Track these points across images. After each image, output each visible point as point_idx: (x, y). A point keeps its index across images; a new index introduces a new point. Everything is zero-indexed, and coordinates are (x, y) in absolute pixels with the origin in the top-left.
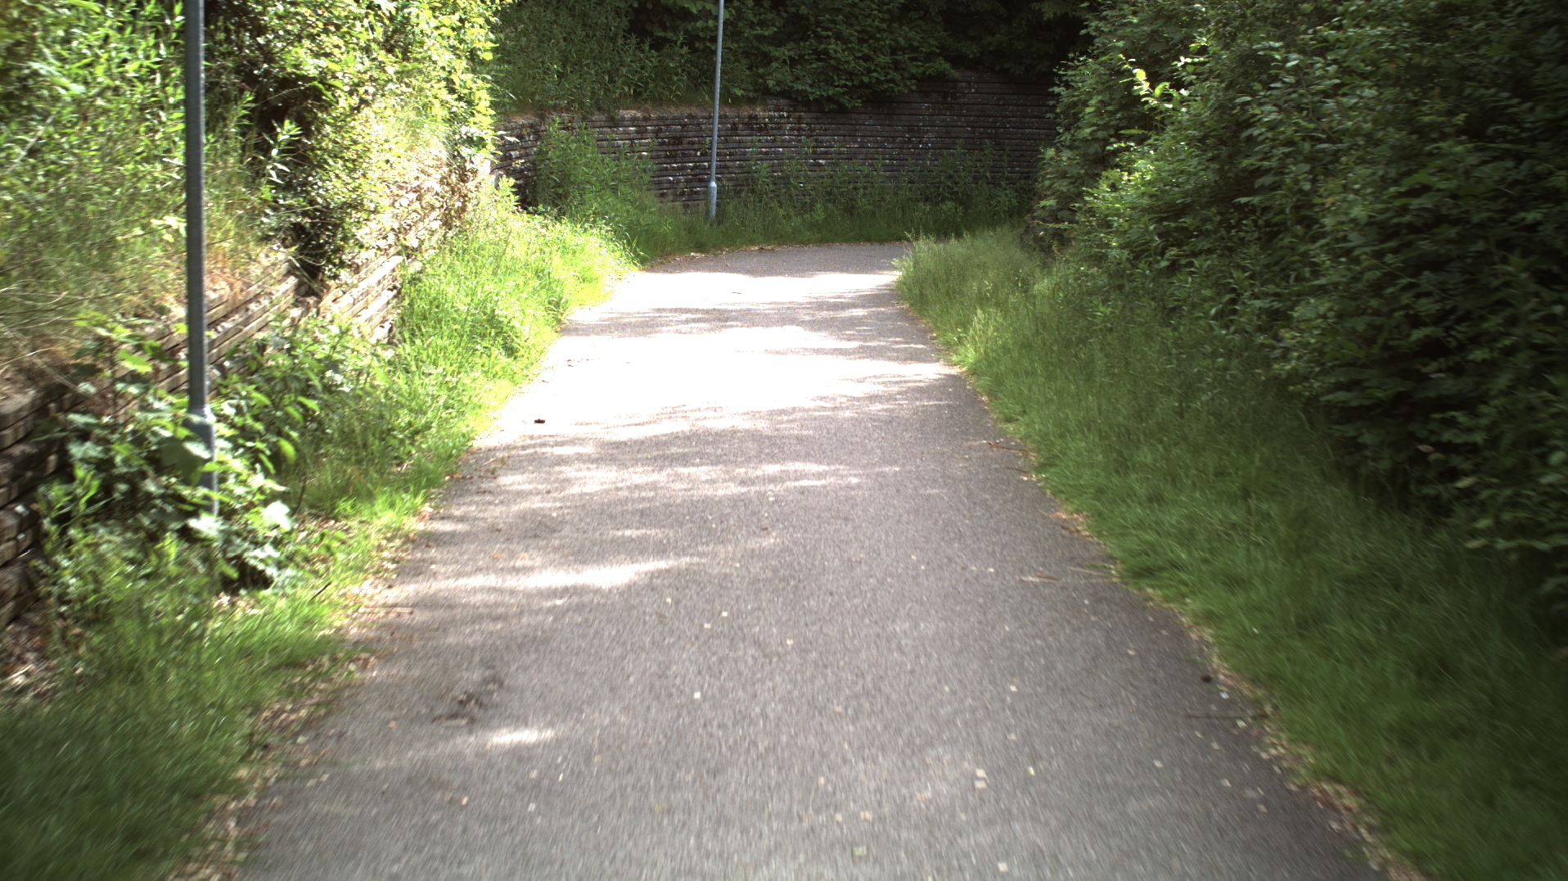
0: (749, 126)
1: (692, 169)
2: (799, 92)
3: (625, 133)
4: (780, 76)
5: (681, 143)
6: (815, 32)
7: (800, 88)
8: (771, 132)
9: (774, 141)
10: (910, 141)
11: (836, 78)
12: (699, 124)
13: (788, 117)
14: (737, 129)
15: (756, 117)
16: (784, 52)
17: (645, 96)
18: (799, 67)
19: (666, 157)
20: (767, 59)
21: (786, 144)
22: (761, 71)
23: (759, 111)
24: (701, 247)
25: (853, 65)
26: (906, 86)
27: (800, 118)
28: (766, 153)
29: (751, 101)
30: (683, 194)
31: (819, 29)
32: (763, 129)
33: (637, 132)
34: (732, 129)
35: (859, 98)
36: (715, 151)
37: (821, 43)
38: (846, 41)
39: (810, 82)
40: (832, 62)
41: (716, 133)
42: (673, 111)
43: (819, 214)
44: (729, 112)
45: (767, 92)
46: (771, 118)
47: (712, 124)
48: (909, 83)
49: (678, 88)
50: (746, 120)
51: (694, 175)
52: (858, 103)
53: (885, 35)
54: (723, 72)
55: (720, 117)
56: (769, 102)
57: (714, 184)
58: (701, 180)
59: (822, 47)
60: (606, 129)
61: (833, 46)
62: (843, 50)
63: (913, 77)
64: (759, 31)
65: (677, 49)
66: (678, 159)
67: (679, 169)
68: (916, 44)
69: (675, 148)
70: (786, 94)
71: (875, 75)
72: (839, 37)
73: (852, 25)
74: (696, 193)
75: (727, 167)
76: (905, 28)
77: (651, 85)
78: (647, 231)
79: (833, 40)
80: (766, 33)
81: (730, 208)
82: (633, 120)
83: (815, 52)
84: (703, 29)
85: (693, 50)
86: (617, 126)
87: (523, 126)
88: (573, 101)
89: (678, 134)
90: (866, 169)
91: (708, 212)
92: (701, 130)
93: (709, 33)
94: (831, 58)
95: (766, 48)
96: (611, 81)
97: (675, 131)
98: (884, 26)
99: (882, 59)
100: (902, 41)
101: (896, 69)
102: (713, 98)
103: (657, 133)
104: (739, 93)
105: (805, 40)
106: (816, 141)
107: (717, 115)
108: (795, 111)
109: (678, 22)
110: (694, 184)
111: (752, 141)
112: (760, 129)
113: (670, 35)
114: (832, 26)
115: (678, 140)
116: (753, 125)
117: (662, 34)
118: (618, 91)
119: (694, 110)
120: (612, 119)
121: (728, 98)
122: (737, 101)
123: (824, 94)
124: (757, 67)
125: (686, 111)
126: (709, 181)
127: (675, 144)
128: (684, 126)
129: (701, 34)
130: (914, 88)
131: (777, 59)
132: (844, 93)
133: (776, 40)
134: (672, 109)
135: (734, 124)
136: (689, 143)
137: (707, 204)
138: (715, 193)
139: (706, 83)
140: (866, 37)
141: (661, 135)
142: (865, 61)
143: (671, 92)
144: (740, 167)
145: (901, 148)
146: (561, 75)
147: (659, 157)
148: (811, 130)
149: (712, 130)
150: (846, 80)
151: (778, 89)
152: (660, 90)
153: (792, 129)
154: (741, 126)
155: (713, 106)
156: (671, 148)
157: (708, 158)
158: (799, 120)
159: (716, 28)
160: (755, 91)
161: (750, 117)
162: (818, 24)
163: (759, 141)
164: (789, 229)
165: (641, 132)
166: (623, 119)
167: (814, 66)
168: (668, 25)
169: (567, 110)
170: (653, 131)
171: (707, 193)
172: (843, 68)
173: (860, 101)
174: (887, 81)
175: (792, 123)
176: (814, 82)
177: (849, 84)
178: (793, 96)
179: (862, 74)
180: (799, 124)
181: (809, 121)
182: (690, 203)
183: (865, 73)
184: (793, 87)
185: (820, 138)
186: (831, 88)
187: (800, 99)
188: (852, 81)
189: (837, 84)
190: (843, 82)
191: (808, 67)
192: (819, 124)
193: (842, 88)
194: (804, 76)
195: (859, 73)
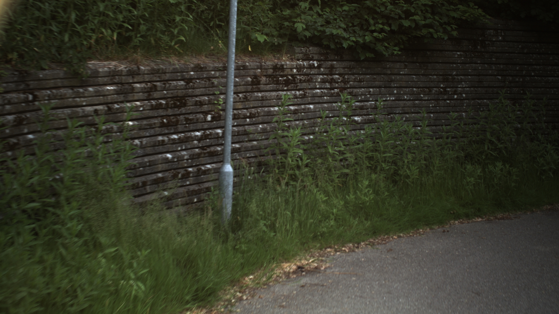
0: (273, 78)
1: (200, 139)
3: (98, 94)
4: (309, 18)
5: (185, 105)
7: (333, 32)
8: (300, 86)
9: (304, 96)
10: (445, 92)
12: (209, 79)
13: (319, 67)
14: (258, 83)
15: (282, 68)
17: (135, 42)
19: (163, 125)
21: (317, 100)
22: (287, 12)
23: (286, 61)
27: (332, 67)
28: (295, 112)
29: (276, 49)
32: (290, 83)
33: (117, 93)
34: (253, 83)
35: (397, 45)
36: (230, 113)
41: (231, 88)
42: (175, 62)
44: (249, 62)
45: (294, 38)
46: (299, 68)
47: (226, 77)
48: (449, 28)
49: (181, 32)
50: (270, 72)
51: (202, 148)
52: (396, 51)
54: (240, 12)
55: (237, 68)
56: (297, 50)
58: (213, 154)
66: (180, 128)
67: (181, 141)
69: (177, 111)
70: (316, 40)
75: (246, 133)
77: (143, 28)
82: (113, 75)
86: (85, 85)
89: (180, 93)
92: (213, 85)
97: (176, 88)
102: (227, 44)
103: (149, 93)
104: (261, 38)
107: (232, 67)
108: (326, 60)
110: (202, 160)
112: (287, 83)
115: (179, 101)
116: (278, 77)
119: (203, 60)
121: (247, 45)
122: (258, 49)
123: (360, 40)
124: (281, 9)
125: (193, 61)
127: (176, 106)
128: (189, 81)
132: (381, 40)
134: (173, 60)
135: (255, 77)
136: (196, 104)
139: (219, 27)
141: (156, 95)
143: (172, 37)
144: (264, 131)
147: (151, 127)
148: (345, 82)
149: (226, 85)
150: (383, 24)
151: (308, 34)
152: (157, 34)
153: (323, 81)
154: (264, 79)
155: (227, 56)
156: (170, 112)
157: (221, 123)
158: (331, 70)
161: (275, 68)
163: (287, 97)
165: (125, 92)
166: (96, 74)
167: (346, 8)
170: (143, 90)
172: (379, 10)
173: (397, 48)
174: (426, 26)
175: (323, 74)
176: (348, 26)
177: (387, 28)
178: (325, 43)
179: (400, 18)
180: (331, 75)
181: (342, 71)
182: (196, 187)
183: (403, 16)
184: (324, 32)
185: (355, 90)
186: (367, 33)
187: (333, 46)
188: (390, 26)
189: (373, 28)
190: (381, 26)
191: (339, 9)
192: (353, 74)
193: (380, 33)
194: (336, 20)
195: (397, 17)
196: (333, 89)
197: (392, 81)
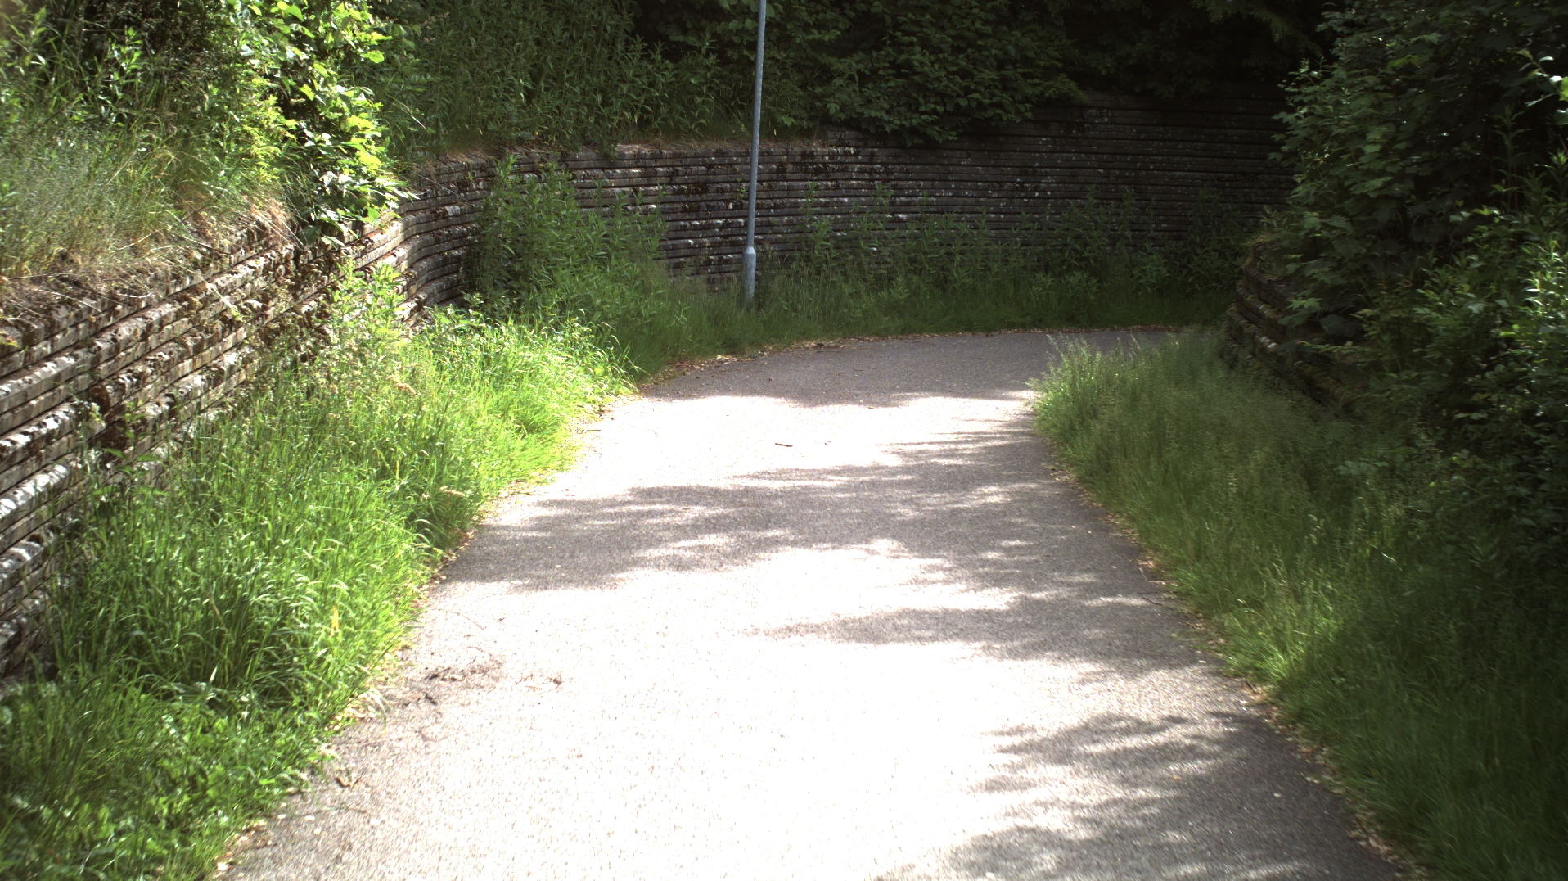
0: (801, 166)
1: (721, 227)
2: (872, 120)
3: (625, 176)
4: (845, 97)
5: (706, 191)
6: (892, 38)
7: (873, 114)
8: (832, 176)
9: (837, 187)
10: (1022, 188)
11: (921, 100)
12: (731, 165)
13: (856, 154)
14: (784, 171)
15: (812, 155)
16: (852, 64)
17: (655, 125)
18: (870, 85)
19: (684, 210)
20: (827, 75)
21: (852, 192)
22: (818, 90)
23: (816, 147)
24: (732, 347)
25: (945, 82)
26: (1018, 112)
27: (872, 155)
28: (826, 205)
29: (805, 134)
30: (708, 263)
31: (898, 34)
32: (821, 172)
33: (642, 176)
34: (778, 171)
35: (953, 129)
36: (754, 202)
37: (901, 52)
38: (936, 50)
39: (886, 106)
40: (917, 78)
41: (755, 176)
42: (696, 147)
43: (900, 291)
44: (773, 147)
45: (827, 121)
46: (832, 156)
47: (750, 163)
48: (1022, 108)
49: (702, 114)
50: (798, 159)
51: (724, 237)
52: (952, 136)
53: (990, 42)
54: (765, 91)
55: (761, 154)
56: (830, 134)
57: (751, 251)
58: (734, 244)
59: (903, 57)
61: (918, 56)
62: (932, 63)
63: (1027, 100)
64: (816, 35)
65: (701, 58)
66: (702, 215)
67: (702, 228)
68: (1031, 54)
69: (698, 197)
70: (852, 123)
71: (976, 96)
72: (925, 44)
73: (943, 29)
74: (727, 262)
75: (770, 225)
76: (1017, 33)
77: (664, 110)
78: (650, 324)
79: (918, 49)
81: (775, 285)
82: (637, 159)
83: (894, 64)
84: (738, 32)
85: (724, 61)
86: (613, 167)
87: (467, 168)
88: (548, 132)
89: (701, 179)
90: (964, 227)
91: (743, 290)
92: (735, 172)
93: (747, 38)
94: (915, 73)
95: (825, 59)
96: (605, 103)
97: (697, 173)
98: (989, 29)
99: (988, 75)
100: (1012, 50)
101: (1005, 89)
102: (751, 129)
103: (671, 177)
104: (788, 121)
105: (879, 50)
106: (895, 187)
107: (757, 151)
108: (866, 146)
109: (703, 23)
110: (724, 249)
111: (806, 188)
112: (817, 172)
113: (691, 40)
114: (916, 29)
115: (701, 187)
116: (807, 165)
117: (680, 38)
118: (616, 119)
119: (724, 145)
120: (606, 157)
121: (771, 127)
122: (785, 133)
123: (907, 123)
124: (812, 86)
125: (714, 146)
126: (745, 245)
127: (697, 192)
128: (710, 166)
129: (735, 39)
130: (1029, 115)
131: (841, 75)
132: (933, 123)
133: (841, 49)
134: (694, 144)
135: (781, 164)
136: (718, 191)
137: (742, 280)
138: (753, 263)
139: (741, 107)
140: (963, 45)
141: (678, 180)
142: (963, 77)
143: (692, 119)
144: (790, 224)
145: (1009, 198)
146: (530, 95)
147: (674, 211)
148: (888, 172)
149: (749, 173)
150: (936, 103)
151: (843, 116)
152: (677, 117)
153: (861, 171)
154: (790, 167)
155: (751, 140)
156: (691, 198)
157: (744, 212)
158: (871, 159)
159: (757, 29)
160: (811, 119)
161: (804, 155)
162: (897, 26)
163: (817, 188)
164: (859, 314)
165: (649, 176)
166: (622, 157)
167: (892, 84)
168: (689, 25)
170: (665, 175)
171: (742, 261)
172: (931, 87)
173: (954, 133)
174: (993, 105)
175: (861, 163)
176: (892, 107)
177: (940, 109)
178: (864, 126)
179: (959, 96)
180: (871, 163)
181: (885, 159)
182: (717, 276)
183: (962, 94)
184: (863, 114)
185: (900, 183)
186: (915, 115)
187: (872, 130)
188: (945, 105)
189: (923, 109)
190: (932, 106)
191: (884, 85)
192: (899, 164)
193: (930, 115)
194: (878, 98)
195: (954, 94)
196: (873, 180)
197: (949, 173)
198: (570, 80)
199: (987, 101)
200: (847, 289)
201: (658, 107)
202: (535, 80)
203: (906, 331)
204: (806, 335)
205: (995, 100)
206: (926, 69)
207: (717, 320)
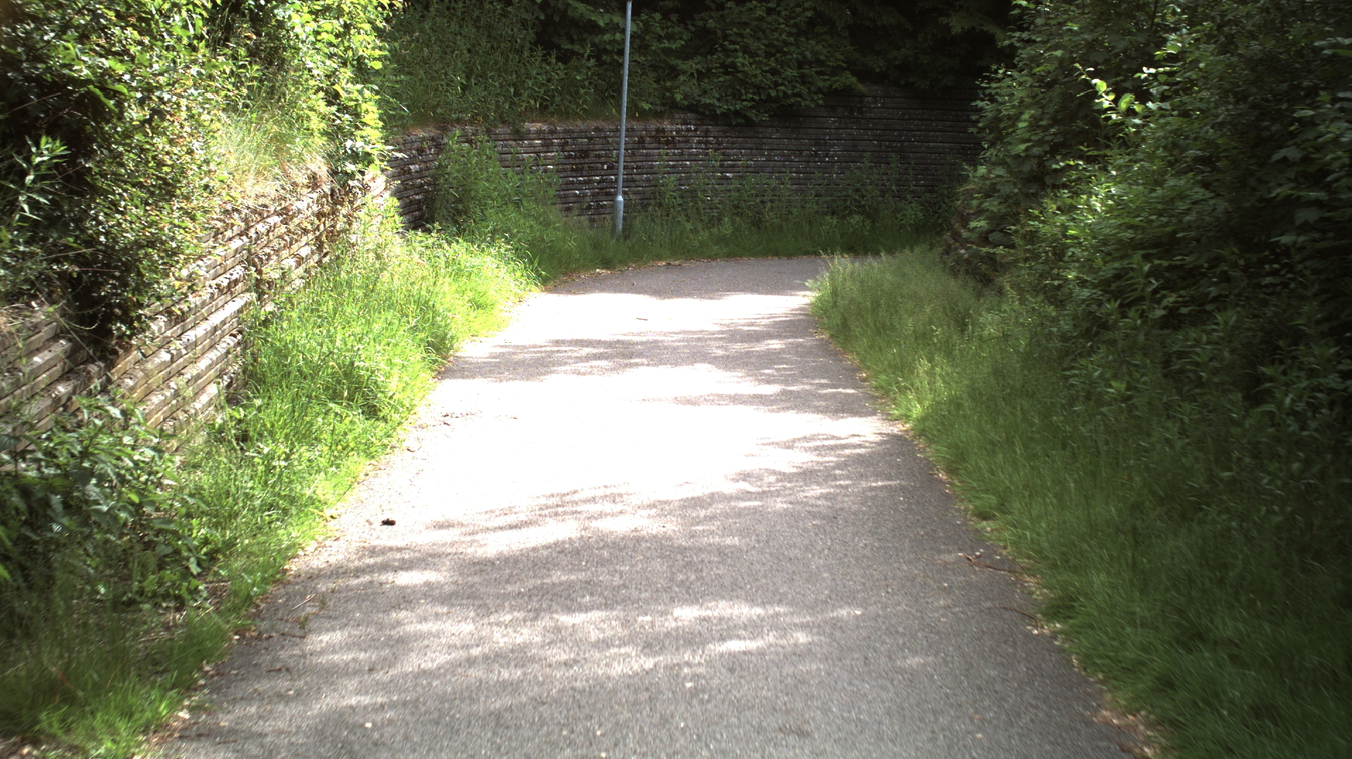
0: (656, 139)
1: (599, 182)
2: (707, 106)
3: (531, 146)
4: (687, 89)
5: (587, 156)
6: (722, 46)
7: (707, 101)
8: (678, 145)
9: (682, 154)
10: (816, 155)
11: (743, 91)
12: (605, 137)
13: (696, 130)
14: (644, 142)
15: (663, 131)
16: (692, 65)
17: (551, 109)
18: (706, 80)
19: (572, 170)
20: (674, 73)
21: (693, 157)
22: (668, 84)
23: (667, 125)
24: (607, 264)
25: (760, 78)
26: (813, 100)
27: (707, 131)
28: (674, 167)
29: (659, 115)
30: (589, 207)
31: (726, 43)
32: (670, 143)
33: (542, 145)
34: (639, 142)
35: (766, 112)
36: (622, 164)
37: (728, 56)
38: (753, 55)
39: (717, 96)
40: (739, 75)
41: (623, 146)
42: (580, 125)
43: (727, 228)
44: (636, 125)
45: (674, 106)
46: (678, 131)
47: (619, 137)
48: (816, 98)
49: (585, 102)
50: (654, 133)
51: (601, 189)
52: (765, 117)
53: (792, 49)
54: (630, 85)
55: (627, 130)
56: (677, 115)
57: (620, 198)
58: (608, 194)
59: (730, 60)
60: (510, 142)
61: (740, 60)
62: (751, 64)
63: (820, 91)
64: (666, 44)
65: (584, 61)
66: (585, 173)
67: (585, 182)
68: (822, 58)
69: (582, 161)
70: (693, 108)
71: (782, 88)
72: (746, 50)
73: (759, 39)
74: (603, 206)
75: (634, 181)
76: (813, 42)
77: (558, 99)
78: (550, 247)
79: (740, 54)
80: (674, 47)
81: (637, 222)
82: (539, 133)
83: (723, 65)
84: (610, 42)
85: (600, 63)
86: (522, 139)
87: (423, 139)
88: (477, 115)
89: (585, 148)
90: (774, 183)
91: (614, 226)
92: (608, 143)
93: (617, 46)
94: (738, 72)
95: (674, 61)
96: (517, 94)
97: (581, 144)
98: (792, 40)
99: (791, 73)
100: (809, 55)
101: (803, 83)
102: (619, 111)
103: (563, 146)
104: (646, 106)
105: (712, 54)
106: (723, 154)
108: (702, 124)
109: (585, 35)
110: (601, 198)
111: (659, 155)
112: (667, 143)
113: (577, 48)
114: (739, 39)
115: (584, 154)
116: (660, 138)
117: (569, 47)
118: (524, 105)
119: (601, 124)
120: (517, 132)
121: (635, 111)
122: (644, 115)
123: (732, 108)
124: (664, 80)
125: (593, 124)
126: (616, 194)
127: (581, 157)
128: (591, 139)
129: (608, 47)
130: (821, 102)
131: (684, 72)
132: (751, 107)
133: (685, 54)
134: (579, 123)
135: (641, 137)
136: (596, 156)
137: (614, 218)
138: (621, 207)
139: (613, 97)
140: (773, 51)
141: (568, 148)
142: (773, 74)
143: (578, 105)
144: (648, 180)
145: (808, 162)
146: (464, 88)
147: (565, 170)
148: (719, 143)
149: (618, 143)
150: (754, 94)
151: (686, 103)
152: (567, 103)
153: (699, 142)
154: (648, 139)
155: (620, 120)
156: (577, 161)
157: (615, 171)
159: (624, 40)
160: (663, 105)
161: (658, 130)
162: (725, 37)
164: (697, 244)
165: (547, 145)
166: (529, 132)
167: (721, 79)
168: (575, 38)
169: (471, 123)
170: (559, 145)
171: (614, 206)
172: (750, 81)
173: (767, 115)
174: (794, 95)
175: (699, 137)
176: (722, 96)
179: (770, 88)
180: (706, 137)
181: (716, 134)
183: (773, 87)
186: (738, 102)
187: (707, 113)
188: (760, 95)
189: (744, 98)
191: (715, 80)
193: (749, 102)
194: (711, 89)
195: (767, 87)
196: (706, 149)
198: (492, 77)
199: (790, 92)
200: (689, 226)
201: (554, 97)
202: (468, 78)
203: (730, 256)
204: (659, 257)
205: (796, 91)
206: (746, 69)
207: (596, 246)
